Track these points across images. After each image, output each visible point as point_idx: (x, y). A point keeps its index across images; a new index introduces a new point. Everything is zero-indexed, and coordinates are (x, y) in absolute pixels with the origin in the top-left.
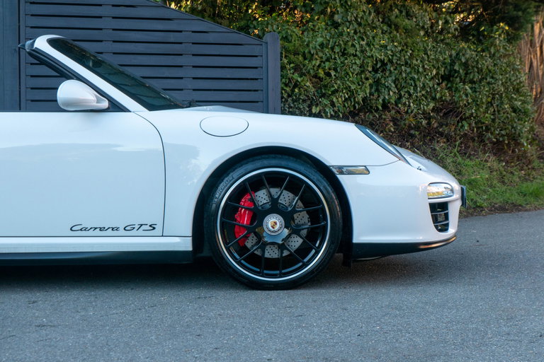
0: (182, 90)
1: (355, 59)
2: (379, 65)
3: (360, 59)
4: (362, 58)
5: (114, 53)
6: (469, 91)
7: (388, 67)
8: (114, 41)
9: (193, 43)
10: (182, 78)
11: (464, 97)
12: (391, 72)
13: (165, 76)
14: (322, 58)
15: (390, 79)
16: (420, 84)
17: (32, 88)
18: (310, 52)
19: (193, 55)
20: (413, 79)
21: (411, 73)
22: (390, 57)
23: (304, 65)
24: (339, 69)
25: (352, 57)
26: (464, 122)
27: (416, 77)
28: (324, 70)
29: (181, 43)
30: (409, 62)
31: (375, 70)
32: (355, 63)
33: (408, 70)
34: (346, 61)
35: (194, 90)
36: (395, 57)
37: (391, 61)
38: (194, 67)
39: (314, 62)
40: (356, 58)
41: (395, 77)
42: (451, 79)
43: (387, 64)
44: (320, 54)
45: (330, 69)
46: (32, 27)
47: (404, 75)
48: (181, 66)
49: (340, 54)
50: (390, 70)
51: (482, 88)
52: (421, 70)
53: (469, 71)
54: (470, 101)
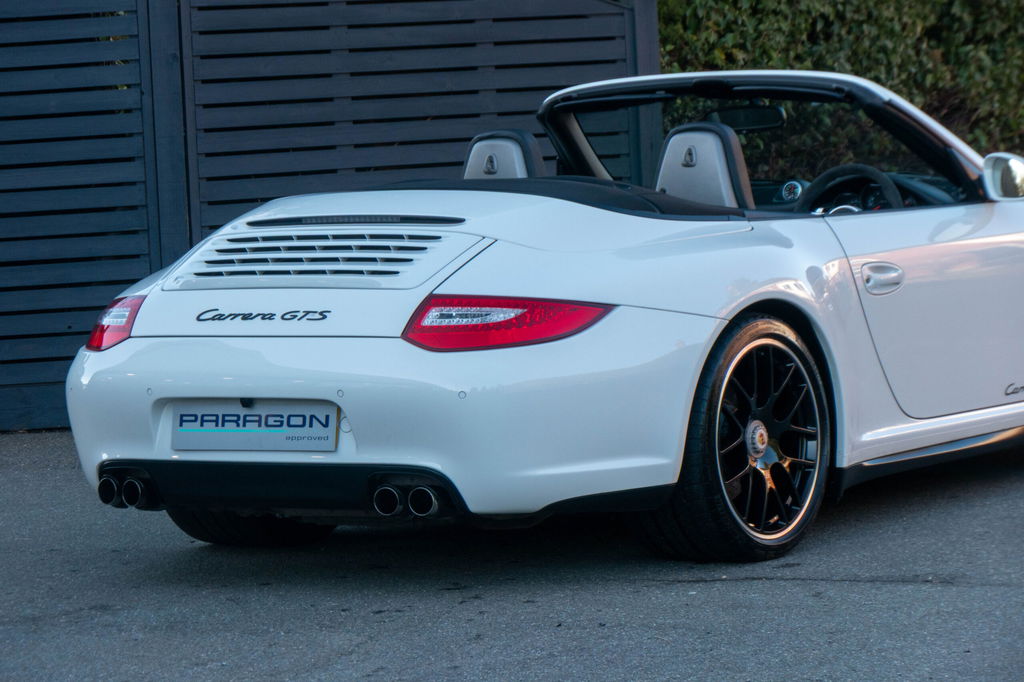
0: (477, 115)
1: (778, 21)
2: (820, 26)
3: (786, 18)
4: (790, 17)
5: (351, 50)
6: (987, 61)
7: (836, 28)
8: (350, 27)
9: (495, 20)
10: (475, 92)
11: (978, 77)
12: (841, 40)
13: (444, 90)
14: (717, 24)
15: (842, 54)
16: (896, 60)
17: (206, 131)
18: (695, 14)
19: (497, 44)
20: (883, 49)
21: (878, 37)
22: (840, 7)
23: (687, 44)
24: (749, 45)
25: (772, 17)
26: (978, 132)
27: (889, 44)
28: (724, 48)
29: (471, 21)
30: (875, 13)
31: (813, 38)
32: (779, 30)
33: (874, 31)
34: (762, 27)
35: (500, 114)
36: (849, 8)
37: (841, 16)
38: (498, 67)
39: (704, 35)
40: (780, 17)
41: (851, 47)
42: (944, 34)
43: (832, 23)
44: (714, 17)
45: (734, 46)
46: (201, 9)
47: (867, 43)
48: (474, 68)
49: (750, 11)
50: (839, 35)
51: (1009, 50)
52: (898, 28)
53: (983, 17)
54: (990, 84)
